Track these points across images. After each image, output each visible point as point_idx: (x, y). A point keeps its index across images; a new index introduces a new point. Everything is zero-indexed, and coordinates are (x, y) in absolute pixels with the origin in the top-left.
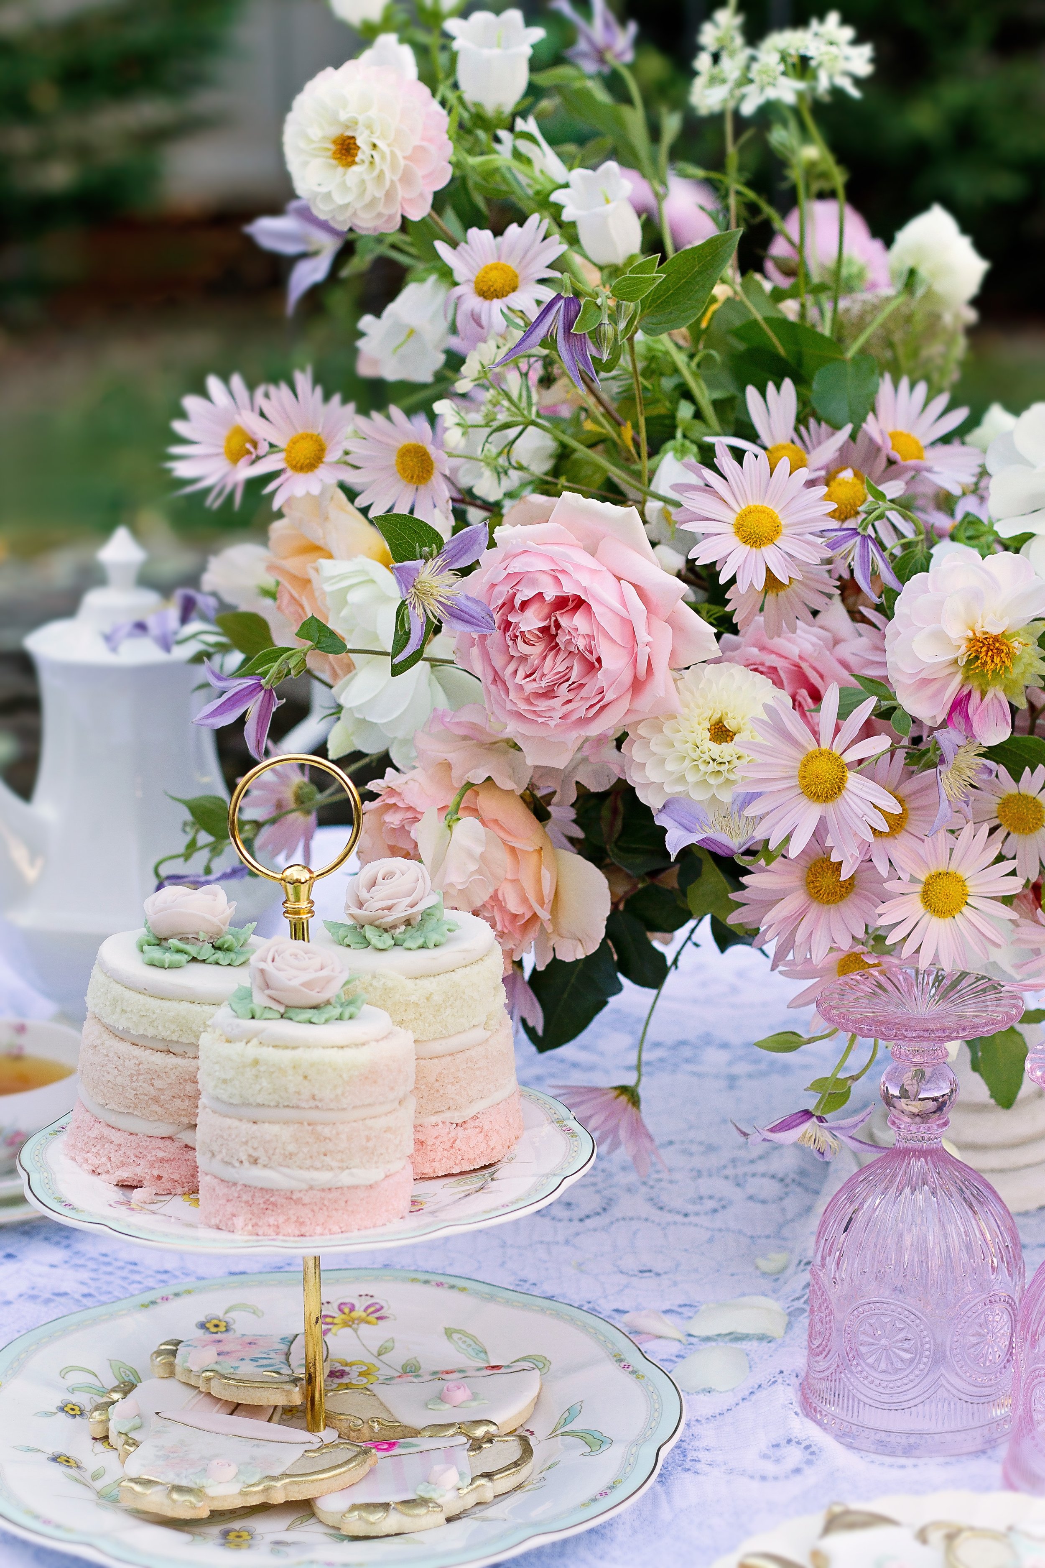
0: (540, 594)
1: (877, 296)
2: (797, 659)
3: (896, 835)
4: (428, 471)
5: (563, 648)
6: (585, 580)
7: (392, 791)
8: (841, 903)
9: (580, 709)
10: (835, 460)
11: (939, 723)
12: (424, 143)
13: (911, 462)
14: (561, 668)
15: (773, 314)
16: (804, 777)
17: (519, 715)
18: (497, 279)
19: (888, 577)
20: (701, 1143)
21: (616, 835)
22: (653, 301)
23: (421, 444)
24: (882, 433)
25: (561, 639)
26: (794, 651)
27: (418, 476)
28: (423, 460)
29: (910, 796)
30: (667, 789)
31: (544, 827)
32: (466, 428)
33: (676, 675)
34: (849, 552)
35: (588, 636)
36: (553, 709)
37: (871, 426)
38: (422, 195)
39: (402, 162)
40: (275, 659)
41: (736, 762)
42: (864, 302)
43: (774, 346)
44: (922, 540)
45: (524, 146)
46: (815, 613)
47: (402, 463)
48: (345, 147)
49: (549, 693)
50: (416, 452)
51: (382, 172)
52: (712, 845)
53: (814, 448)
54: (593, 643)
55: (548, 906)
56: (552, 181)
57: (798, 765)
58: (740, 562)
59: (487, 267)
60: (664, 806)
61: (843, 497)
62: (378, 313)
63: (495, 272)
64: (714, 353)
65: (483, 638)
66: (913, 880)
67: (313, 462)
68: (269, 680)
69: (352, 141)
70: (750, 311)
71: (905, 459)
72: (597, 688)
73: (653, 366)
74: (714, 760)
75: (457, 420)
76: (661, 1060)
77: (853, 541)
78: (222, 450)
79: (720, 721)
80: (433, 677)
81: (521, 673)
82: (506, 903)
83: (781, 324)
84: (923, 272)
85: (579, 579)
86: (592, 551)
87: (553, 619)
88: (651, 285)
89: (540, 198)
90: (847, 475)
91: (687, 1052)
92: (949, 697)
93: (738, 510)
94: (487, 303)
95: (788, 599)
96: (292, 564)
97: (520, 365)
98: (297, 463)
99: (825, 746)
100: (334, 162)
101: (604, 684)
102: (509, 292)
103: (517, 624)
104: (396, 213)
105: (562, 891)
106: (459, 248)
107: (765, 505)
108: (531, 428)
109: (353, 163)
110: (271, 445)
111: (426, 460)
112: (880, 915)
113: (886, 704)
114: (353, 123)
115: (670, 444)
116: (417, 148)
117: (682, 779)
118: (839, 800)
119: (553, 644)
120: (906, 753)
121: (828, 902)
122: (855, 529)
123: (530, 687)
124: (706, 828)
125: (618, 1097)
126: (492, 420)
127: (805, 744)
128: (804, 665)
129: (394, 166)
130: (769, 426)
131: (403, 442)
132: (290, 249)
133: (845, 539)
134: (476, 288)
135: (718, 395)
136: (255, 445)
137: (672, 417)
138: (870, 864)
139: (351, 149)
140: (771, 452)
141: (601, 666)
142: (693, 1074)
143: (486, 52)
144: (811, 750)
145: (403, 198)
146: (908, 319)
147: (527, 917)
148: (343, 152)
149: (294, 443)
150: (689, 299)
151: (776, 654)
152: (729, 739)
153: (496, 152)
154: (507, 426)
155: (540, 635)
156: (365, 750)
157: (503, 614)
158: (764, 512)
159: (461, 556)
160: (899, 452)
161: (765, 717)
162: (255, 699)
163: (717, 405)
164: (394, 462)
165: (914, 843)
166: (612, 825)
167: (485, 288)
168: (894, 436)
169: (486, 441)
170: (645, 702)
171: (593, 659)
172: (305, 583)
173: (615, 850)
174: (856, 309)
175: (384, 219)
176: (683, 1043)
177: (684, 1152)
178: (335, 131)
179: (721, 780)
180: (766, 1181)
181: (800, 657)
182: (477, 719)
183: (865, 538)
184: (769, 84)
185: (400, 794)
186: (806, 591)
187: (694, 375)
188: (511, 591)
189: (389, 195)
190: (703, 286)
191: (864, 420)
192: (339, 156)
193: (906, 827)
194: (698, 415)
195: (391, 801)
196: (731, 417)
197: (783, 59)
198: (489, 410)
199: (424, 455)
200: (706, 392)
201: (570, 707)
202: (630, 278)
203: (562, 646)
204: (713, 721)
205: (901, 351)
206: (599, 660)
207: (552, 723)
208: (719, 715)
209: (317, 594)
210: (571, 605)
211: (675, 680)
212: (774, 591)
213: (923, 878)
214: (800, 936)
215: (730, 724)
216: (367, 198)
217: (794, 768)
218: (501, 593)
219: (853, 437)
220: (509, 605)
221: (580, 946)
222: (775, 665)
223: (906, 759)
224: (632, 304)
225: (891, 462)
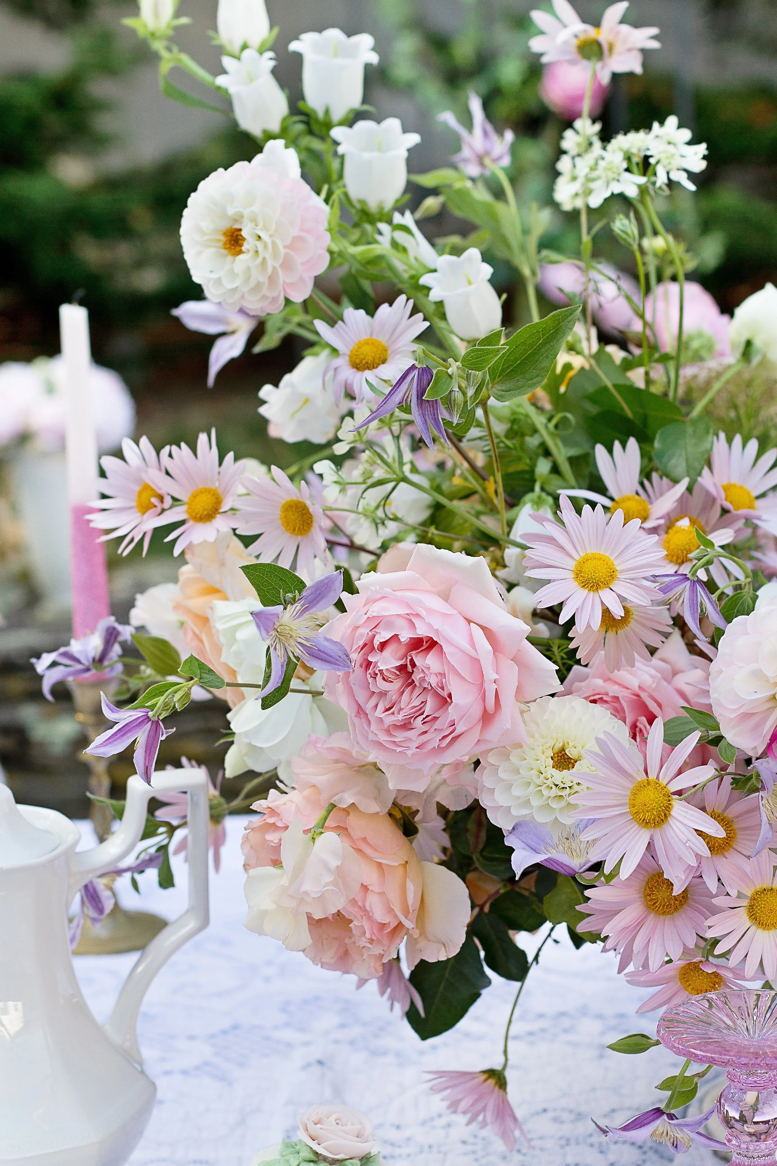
0: (396, 636)
1: (721, 364)
2: (636, 689)
3: (726, 854)
4: (309, 524)
5: (418, 685)
6: (437, 623)
7: (273, 812)
8: (675, 914)
9: (434, 739)
10: (674, 510)
11: (760, 754)
12: (303, 234)
13: (742, 512)
14: (417, 703)
15: (622, 382)
16: (633, 806)
17: (379, 744)
18: (368, 352)
19: (715, 617)
20: (571, 1111)
21: (481, 847)
22: (503, 370)
23: (301, 500)
24: (715, 485)
25: (416, 677)
26: (634, 682)
27: (299, 528)
28: (303, 514)
29: (737, 817)
30: (514, 812)
31: (411, 842)
32: (343, 485)
33: (524, 707)
34: (680, 595)
35: (440, 674)
36: (409, 740)
37: (706, 480)
38: (301, 279)
39: (283, 251)
40: (162, 694)
41: (576, 788)
42: (710, 370)
43: (622, 409)
44: (749, 583)
45: (401, 237)
46: (653, 651)
47: (285, 517)
48: (234, 238)
49: (406, 726)
50: (297, 507)
51: (264, 259)
52: (556, 865)
53: (657, 499)
54: (444, 680)
55: (413, 916)
56: (424, 266)
57: (628, 793)
58: (578, 604)
59: (360, 342)
60: (514, 829)
61: (680, 543)
62: (276, 384)
63: (367, 346)
64: (569, 416)
65: (347, 675)
66: (740, 896)
67: (210, 513)
68: (156, 713)
69: (239, 233)
70: (600, 378)
71: (737, 508)
72: (449, 720)
73: (516, 427)
74: (557, 785)
75: (335, 478)
76: (543, 1030)
77: (683, 585)
78: (134, 504)
79: (563, 750)
80: (315, 705)
81: (381, 707)
82: (373, 914)
83: (630, 391)
84: (758, 343)
85: (431, 622)
86: (446, 597)
87: (409, 658)
88: (496, 355)
89: (413, 281)
90: (684, 523)
91: (566, 1022)
92: (769, 730)
93: (577, 557)
94: (359, 374)
95: (627, 637)
96: (197, 603)
97: (393, 428)
98: (197, 514)
99: (652, 776)
100: (225, 252)
101: (455, 718)
102: (379, 364)
103: (376, 663)
104: (279, 295)
105: (427, 899)
106: (337, 326)
107: (602, 553)
108: (402, 485)
109: (240, 252)
110: (175, 499)
111: (305, 514)
112: (710, 927)
113: (713, 733)
114: (239, 218)
115: (529, 497)
116: (295, 239)
117: (527, 803)
118: (665, 826)
119: (410, 681)
120: (732, 778)
121: (664, 913)
122: (686, 575)
123: (390, 720)
124: (550, 849)
125: (486, 1080)
126: (369, 478)
127: (634, 775)
128: (643, 695)
129: (275, 254)
130: (616, 480)
131: (286, 498)
132: (211, 329)
133: (677, 583)
134: (350, 361)
135: (573, 452)
136: (161, 499)
137: (532, 471)
138: (699, 880)
139: (239, 239)
140: (617, 502)
141: (452, 702)
142: (570, 1043)
143: (366, 155)
144: (640, 780)
145: (284, 282)
146: (749, 384)
147: (393, 926)
148: (232, 242)
149: (195, 497)
150: (534, 369)
151: (619, 684)
152: (570, 766)
153: (376, 242)
154: (380, 483)
155: (398, 673)
156: (258, 769)
157: (364, 654)
158: (601, 559)
159: (319, 601)
160: (731, 503)
161: (596, 749)
162: (143, 729)
163: (573, 461)
164: (279, 517)
165: (741, 861)
166: (477, 837)
167: (358, 361)
168: (726, 489)
169: (361, 497)
170: (494, 734)
171: (445, 694)
172: (204, 621)
173: (481, 859)
174: (703, 375)
175: (269, 300)
176: (563, 1014)
177: (555, 1120)
178: (226, 225)
179: (563, 803)
180: (626, 1148)
181: (640, 687)
182: (345, 745)
183: (694, 583)
184: (614, 179)
185: (278, 814)
186: (643, 629)
187: (551, 434)
188: (370, 634)
189: (272, 279)
190: (547, 357)
191: (700, 474)
192: (228, 246)
193: (734, 846)
194: (555, 470)
195: (271, 820)
196: (586, 472)
197: (628, 158)
198: (366, 469)
199: (303, 510)
200: (563, 450)
201: (425, 737)
202: (480, 350)
203: (417, 683)
204: (556, 749)
205: (742, 411)
206: (450, 696)
207: (409, 753)
208: (561, 744)
209: (214, 631)
210: (425, 645)
211: (522, 712)
212: (614, 629)
213: (749, 894)
214: (637, 946)
215: (571, 752)
216: (252, 283)
217: (624, 796)
218: (362, 635)
219: (690, 489)
220: (368, 646)
221: (443, 949)
222: (617, 695)
223: (732, 784)
224: (480, 373)
225: (725, 511)
